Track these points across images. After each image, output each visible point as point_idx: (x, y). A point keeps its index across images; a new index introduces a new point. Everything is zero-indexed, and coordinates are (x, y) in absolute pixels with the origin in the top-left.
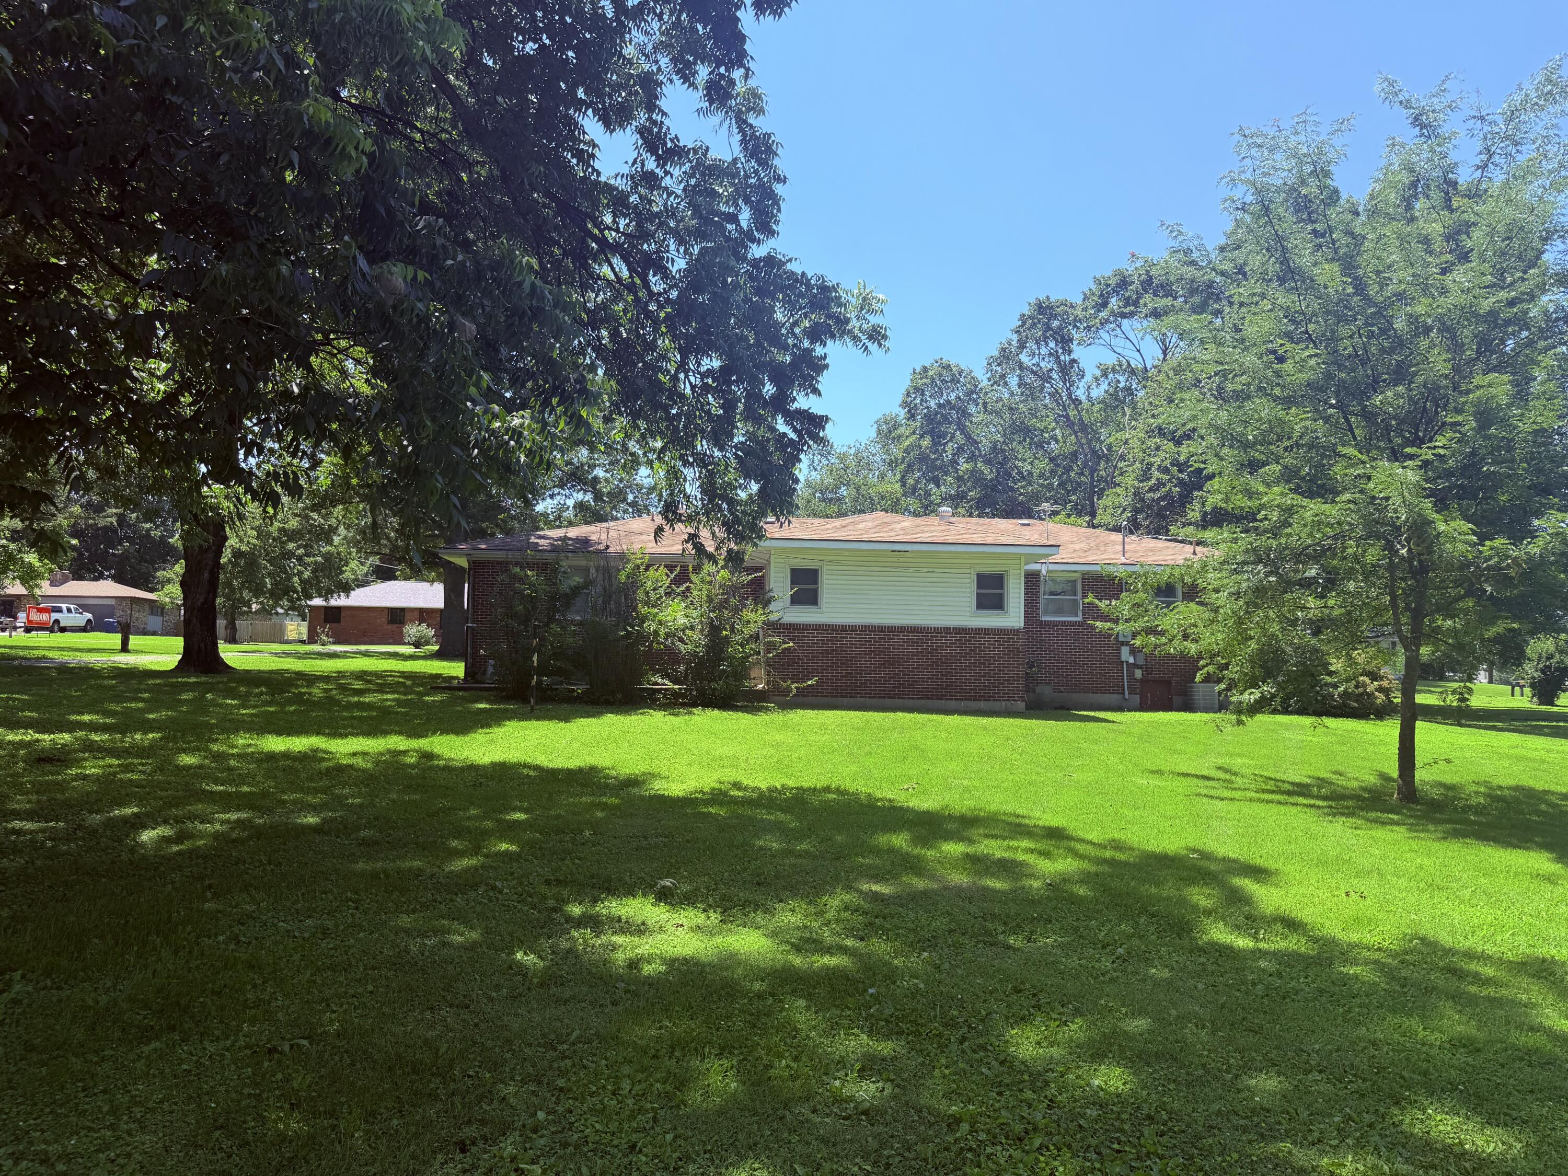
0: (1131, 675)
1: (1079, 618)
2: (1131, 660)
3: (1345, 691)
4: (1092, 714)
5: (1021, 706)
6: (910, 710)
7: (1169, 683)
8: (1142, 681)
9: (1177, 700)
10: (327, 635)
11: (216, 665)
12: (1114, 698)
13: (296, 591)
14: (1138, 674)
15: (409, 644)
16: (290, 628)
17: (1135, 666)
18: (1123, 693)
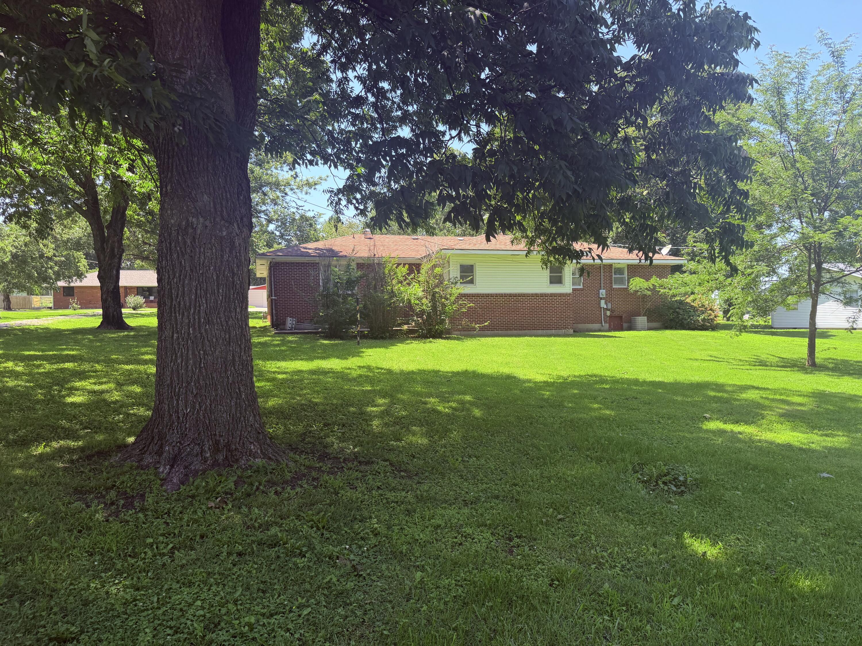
0: (605, 314)
1: (581, 287)
2: (605, 307)
3: (704, 318)
4: (603, 333)
5: (571, 331)
6: (531, 336)
7: (621, 317)
8: (610, 317)
9: (625, 325)
10: (76, 304)
11: (122, 326)
12: (597, 326)
13: (51, 279)
14: (608, 313)
15: (130, 307)
16: (35, 300)
17: (607, 309)
18: (601, 323)
